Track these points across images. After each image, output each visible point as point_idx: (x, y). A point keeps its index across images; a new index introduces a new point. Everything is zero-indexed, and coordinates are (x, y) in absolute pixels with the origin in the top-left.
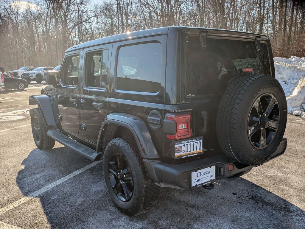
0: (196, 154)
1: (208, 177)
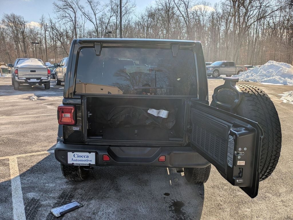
1: (87, 161)
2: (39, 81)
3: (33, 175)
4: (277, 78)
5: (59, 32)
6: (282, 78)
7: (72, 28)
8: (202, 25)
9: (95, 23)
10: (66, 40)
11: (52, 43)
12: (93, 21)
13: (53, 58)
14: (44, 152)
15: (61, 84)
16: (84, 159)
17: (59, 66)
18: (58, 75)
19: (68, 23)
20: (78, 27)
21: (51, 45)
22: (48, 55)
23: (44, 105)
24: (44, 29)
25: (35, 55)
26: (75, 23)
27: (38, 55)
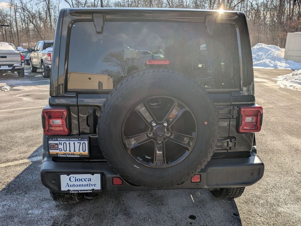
0: (78, 155)
1: (89, 185)
2: (11, 68)
3: (10, 196)
4: (267, 61)
5: (31, 13)
6: (272, 62)
7: (45, 9)
8: (186, 6)
9: (71, 4)
10: (39, 22)
11: (23, 25)
12: (69, 2)
13: (25, 42)
14: (23, 161)
15: (37, 71)
16: (84, 183)
17: (34, 50)
18: (32, 61)
19: (40, 3)
20: (52, 8)
21: (23, 28)
22: (19, 38)
23: (19, 96)
24: (13, 10)
25: (5, 39)
26: (49, 3)
27: (9, 39)
